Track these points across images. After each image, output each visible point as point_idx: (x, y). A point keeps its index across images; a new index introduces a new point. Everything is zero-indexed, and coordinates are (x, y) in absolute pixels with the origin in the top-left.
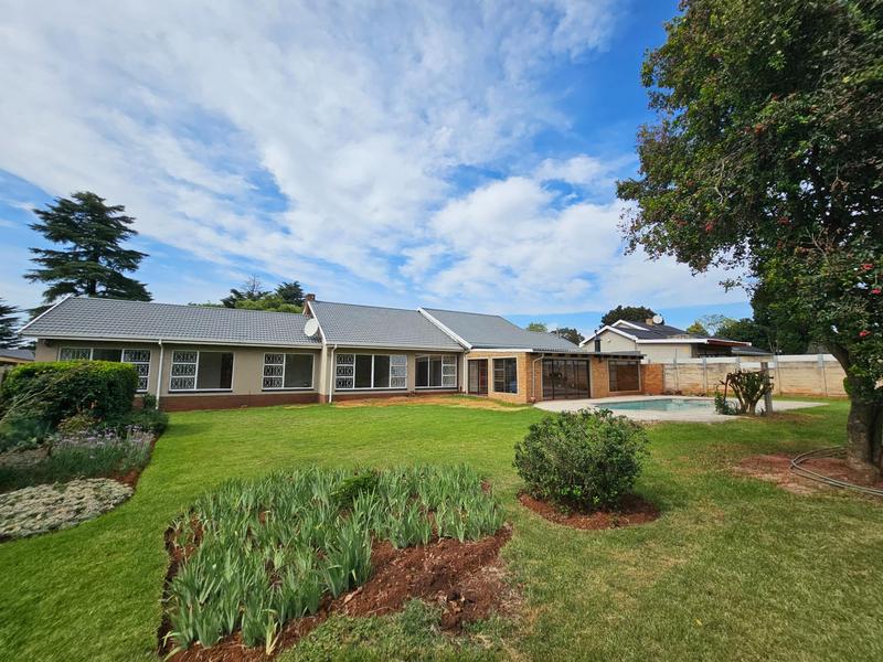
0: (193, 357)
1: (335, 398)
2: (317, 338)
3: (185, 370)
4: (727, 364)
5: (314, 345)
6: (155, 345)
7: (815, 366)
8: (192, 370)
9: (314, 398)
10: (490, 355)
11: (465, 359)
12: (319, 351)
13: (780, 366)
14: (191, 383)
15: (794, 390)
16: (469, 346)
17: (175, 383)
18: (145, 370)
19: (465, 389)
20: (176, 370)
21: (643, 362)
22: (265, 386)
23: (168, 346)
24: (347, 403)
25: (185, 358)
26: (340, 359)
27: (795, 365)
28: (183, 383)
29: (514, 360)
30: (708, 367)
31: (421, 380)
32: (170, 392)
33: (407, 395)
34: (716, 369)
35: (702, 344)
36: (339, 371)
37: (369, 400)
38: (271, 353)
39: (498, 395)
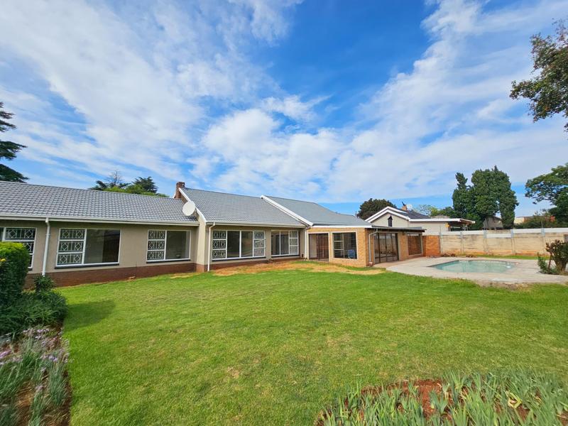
0: (80, 235)
1: (214, 267)
2: (195, 217)
3: (71, 246)
4: (477, 235)
5: (193, 223)
6: (41, 224)
7: (539, 236)
8: (79, 246)
9: (192, 267)
10: (330, 230)
11: (307, 233)
12: (195, 228)
13: (515, 236)
14: (78, 258)
15: (525, 252)
16: (311, 224)
17: (62, 259)
18: (29, 247)
19: (306, 255)
20: (63, 247)
21: (423, 234)
22: (148, 258)
23: (55, 224)
24: (223, 270)
25: (73, 235)
26: (216, 235)
27: (524, 236)
28: (70, 259)
29: (353, 235)
30: (464, 237)
31: (275, 250)
32: (56, 268)
33: (266, 262)
34: (470, 238)
35: (457, 222)
36: (215, 244)
37: (240, 267)
38: (153, 230)
39: (339, 260)
